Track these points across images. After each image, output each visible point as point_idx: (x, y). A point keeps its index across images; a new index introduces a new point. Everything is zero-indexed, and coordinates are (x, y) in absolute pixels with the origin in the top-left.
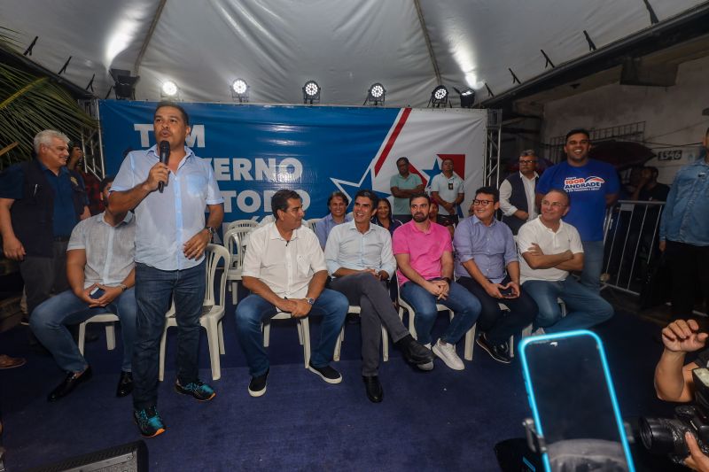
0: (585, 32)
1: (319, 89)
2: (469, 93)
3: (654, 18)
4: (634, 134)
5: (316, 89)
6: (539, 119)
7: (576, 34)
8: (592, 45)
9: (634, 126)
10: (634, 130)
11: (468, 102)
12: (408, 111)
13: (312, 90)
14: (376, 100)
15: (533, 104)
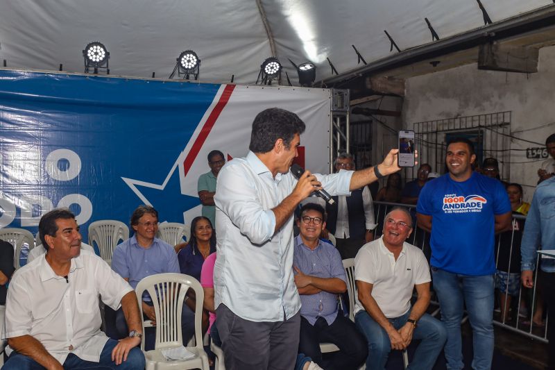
0: (426, 20)
1: (107, 54)
2: (308, 67)
3: (487, 18)
4: (501, 125)
5: (102, 55)
6: (400, 98)
7: (418, 20)
8: (434, 34)
9: (501, 115)
10: (500, 121)
11: (308, 79)
12: (230, 89)
13: (97, 54)
14: (187, 72)
15: (390, 78)
